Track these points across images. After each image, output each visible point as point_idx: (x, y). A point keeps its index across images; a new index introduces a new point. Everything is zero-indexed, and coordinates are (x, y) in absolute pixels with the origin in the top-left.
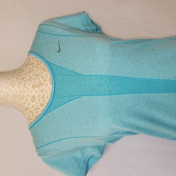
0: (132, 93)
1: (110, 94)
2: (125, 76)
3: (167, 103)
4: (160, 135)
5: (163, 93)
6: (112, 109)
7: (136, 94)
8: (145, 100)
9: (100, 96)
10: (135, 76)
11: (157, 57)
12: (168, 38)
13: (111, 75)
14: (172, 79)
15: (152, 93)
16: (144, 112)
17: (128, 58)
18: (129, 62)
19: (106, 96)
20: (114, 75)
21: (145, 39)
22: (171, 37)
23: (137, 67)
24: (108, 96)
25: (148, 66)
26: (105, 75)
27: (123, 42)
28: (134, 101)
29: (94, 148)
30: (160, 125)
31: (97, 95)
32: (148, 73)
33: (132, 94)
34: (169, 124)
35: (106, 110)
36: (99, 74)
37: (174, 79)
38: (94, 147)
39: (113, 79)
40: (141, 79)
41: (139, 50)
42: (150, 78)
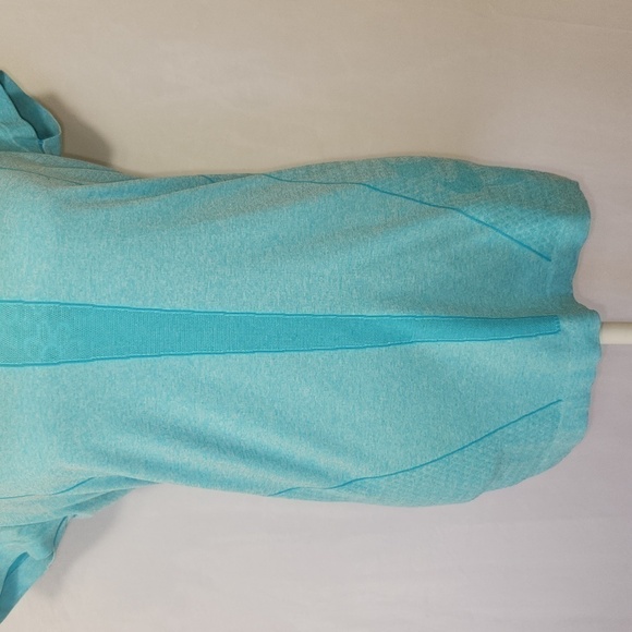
0: (128, 358)
1: (52, 360)
2: (106, 302)
3: (247, 383)
4: (230, 483)
5: (234, 355)
6: (58, 411)
7: (143, 359)
8: (172, 377)
9: (15, 368)
10: (140, 303)
11: (216, 240)
12: (270, 176)
13: (57, 300)
14: (263, 311)
15: (197, 356)
16: (171, 414)
17: (117, 244)
18: (119, 257)
19: (37, 368)
20: (68, 301)
21: (194, 178)
22: (280, 172)
23: (146, 274)
24: (46, 367)
25: (185, 271)
26: (35, 299)
27: (106, 190)
28: (134, 383)
29: (19, 532)
30: (225, 453)
31: (8, 365)
32: (186, 291)
33: (128, 361)
34: (258, 450)
35: (37, 415)
36: (13, 296)
37: (270, 311)
38: (20, 529)
39: (61, 311)
40: (161, 310)
41: (158, 216)
42: (192, 309)
